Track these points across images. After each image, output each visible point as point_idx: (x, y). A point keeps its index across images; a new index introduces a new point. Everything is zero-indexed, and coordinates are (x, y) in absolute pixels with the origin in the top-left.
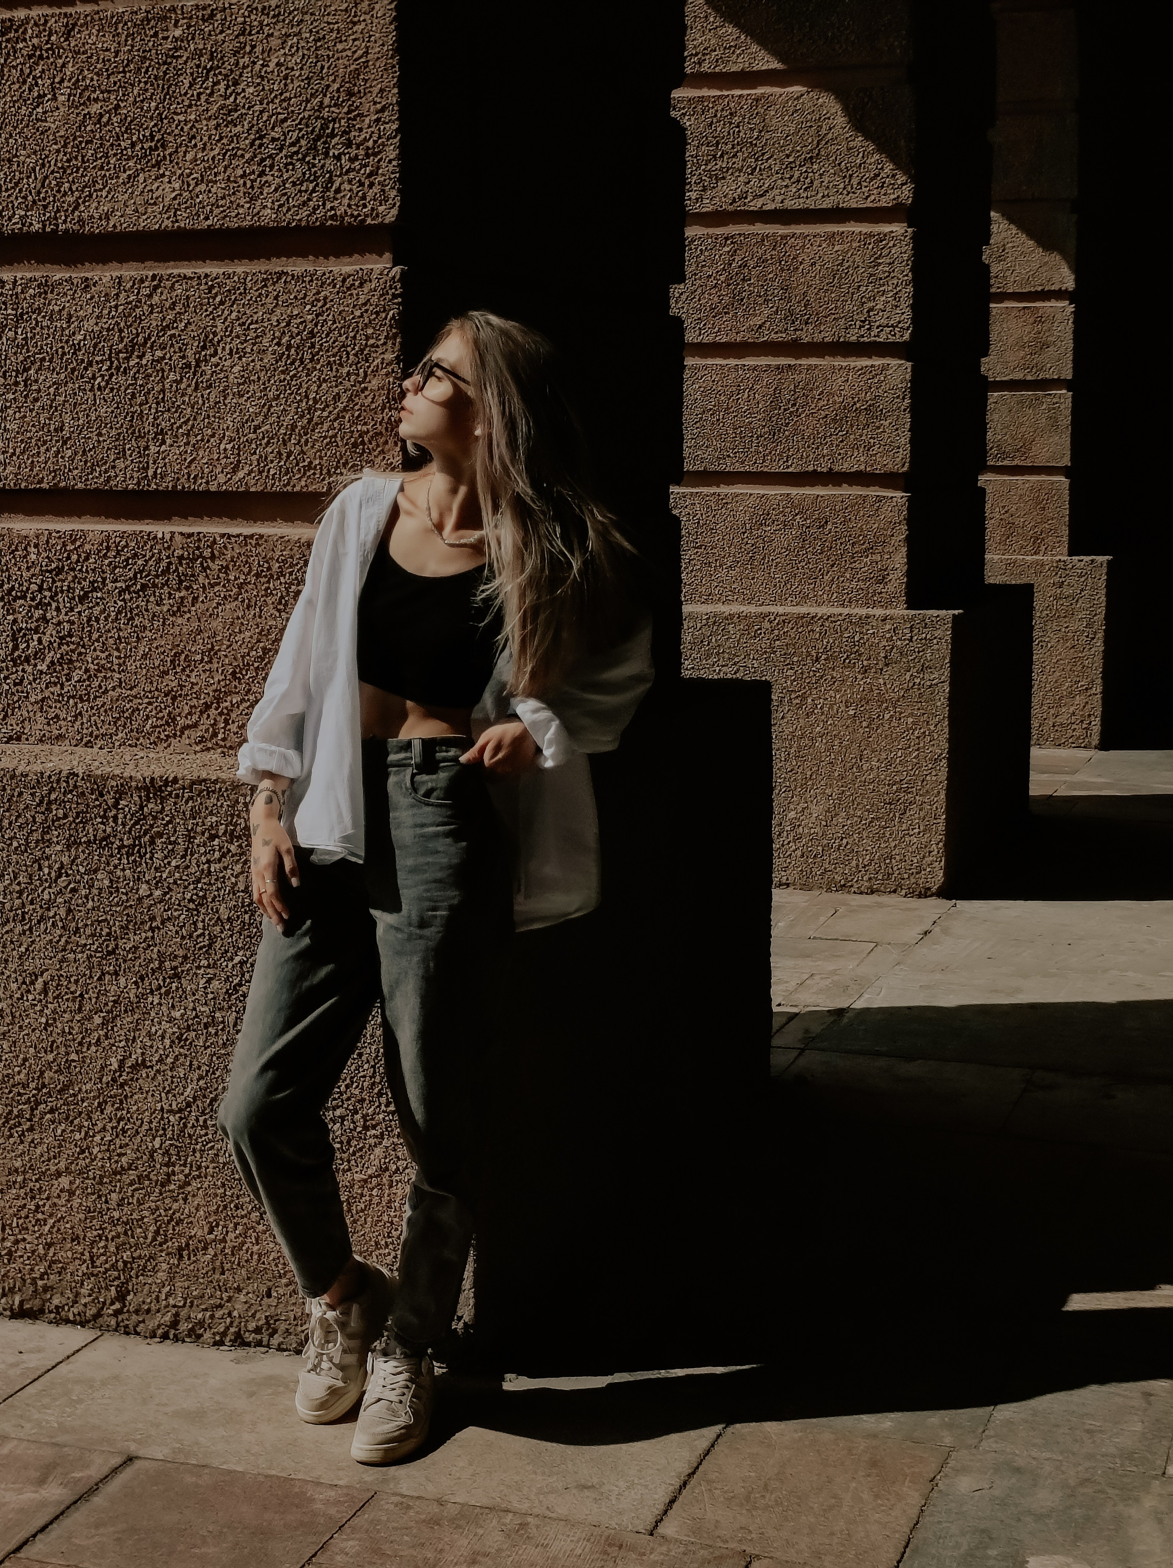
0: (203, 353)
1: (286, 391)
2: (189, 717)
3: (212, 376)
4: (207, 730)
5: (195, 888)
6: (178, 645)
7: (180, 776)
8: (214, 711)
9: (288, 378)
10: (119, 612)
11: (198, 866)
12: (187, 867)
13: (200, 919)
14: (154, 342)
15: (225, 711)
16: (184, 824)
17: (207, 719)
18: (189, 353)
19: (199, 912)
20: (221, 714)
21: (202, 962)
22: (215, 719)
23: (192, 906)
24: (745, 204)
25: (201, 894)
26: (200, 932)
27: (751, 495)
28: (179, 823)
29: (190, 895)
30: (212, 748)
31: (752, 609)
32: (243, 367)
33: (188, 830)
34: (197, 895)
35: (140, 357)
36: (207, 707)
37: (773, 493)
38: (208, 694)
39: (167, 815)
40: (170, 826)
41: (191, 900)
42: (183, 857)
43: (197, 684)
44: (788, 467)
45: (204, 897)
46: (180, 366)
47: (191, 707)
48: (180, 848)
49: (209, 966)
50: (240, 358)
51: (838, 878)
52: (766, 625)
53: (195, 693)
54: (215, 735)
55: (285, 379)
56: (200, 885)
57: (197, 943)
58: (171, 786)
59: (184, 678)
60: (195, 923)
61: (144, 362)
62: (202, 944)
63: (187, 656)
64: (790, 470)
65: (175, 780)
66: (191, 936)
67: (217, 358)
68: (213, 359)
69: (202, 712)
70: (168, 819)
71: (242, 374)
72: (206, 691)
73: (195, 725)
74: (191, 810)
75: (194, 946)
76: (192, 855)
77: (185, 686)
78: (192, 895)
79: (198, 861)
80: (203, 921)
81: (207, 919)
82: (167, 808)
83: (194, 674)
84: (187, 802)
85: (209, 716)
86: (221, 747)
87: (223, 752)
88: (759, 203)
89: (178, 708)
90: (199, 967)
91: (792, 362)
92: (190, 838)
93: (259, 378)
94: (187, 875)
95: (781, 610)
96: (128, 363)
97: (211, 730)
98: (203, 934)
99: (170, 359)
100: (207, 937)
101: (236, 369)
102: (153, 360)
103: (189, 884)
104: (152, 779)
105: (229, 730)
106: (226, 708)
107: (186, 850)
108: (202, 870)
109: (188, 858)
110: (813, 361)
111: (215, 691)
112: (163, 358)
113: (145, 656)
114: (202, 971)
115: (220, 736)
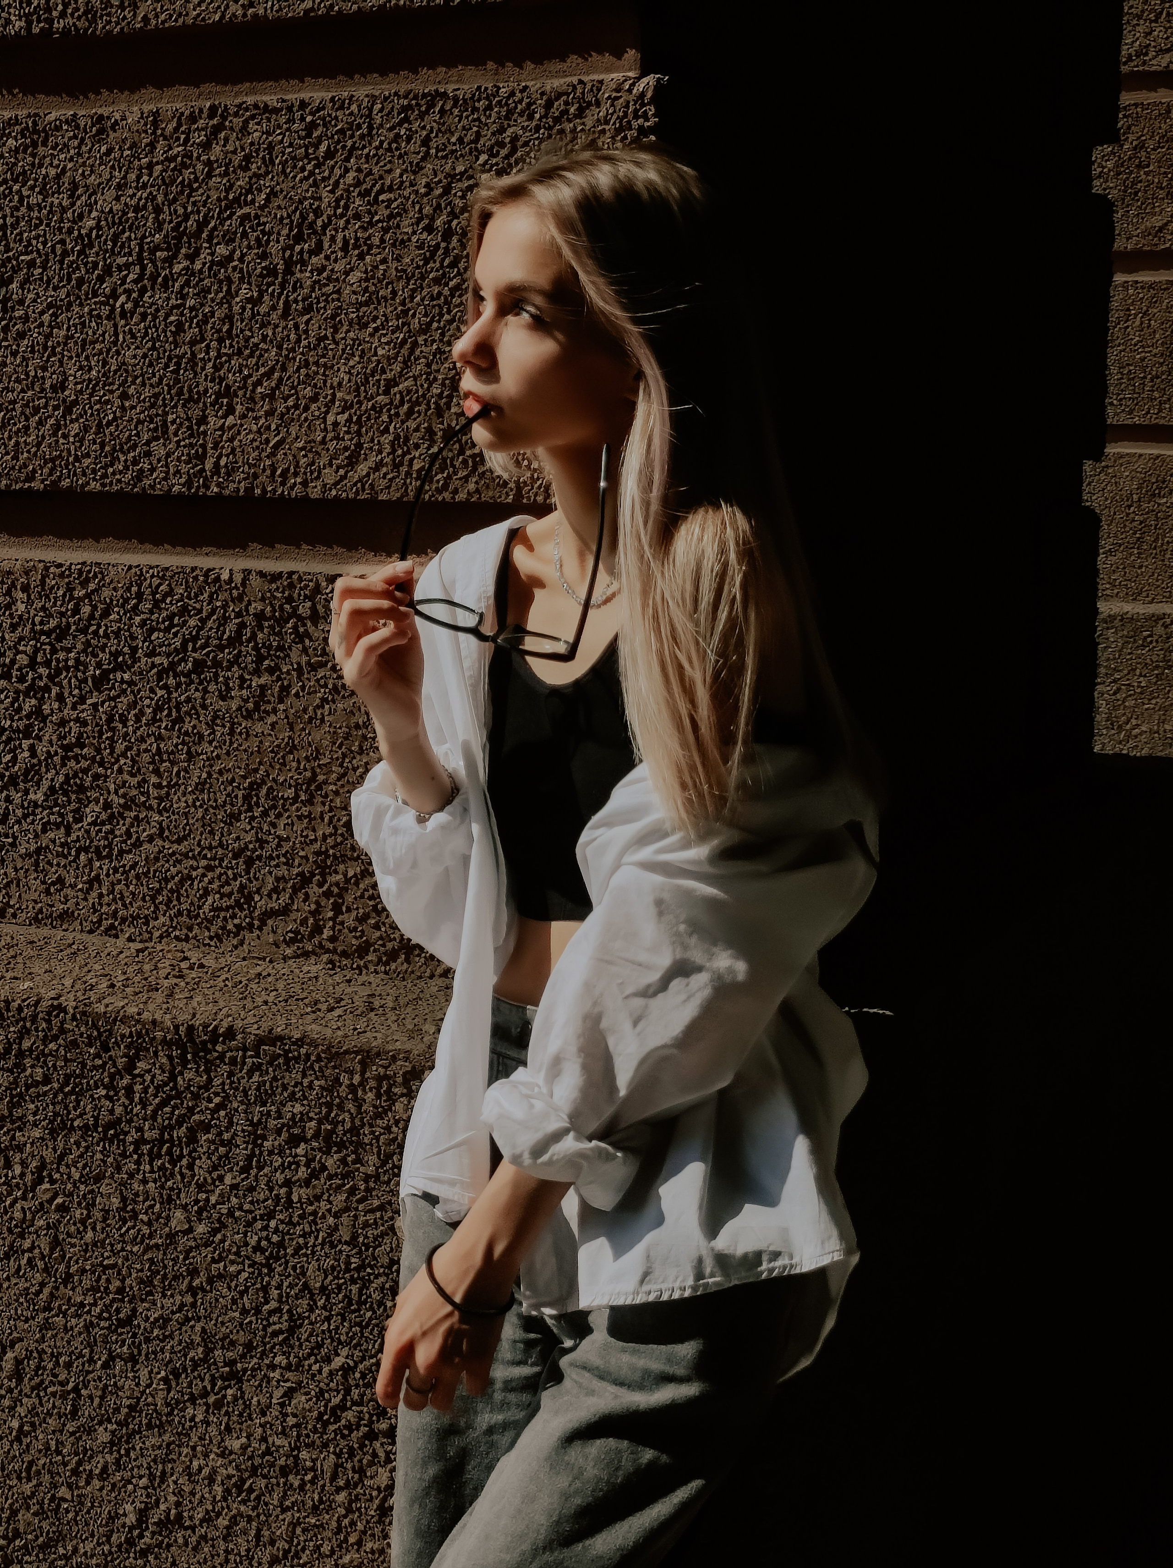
0: (298, 248)
1: (441, 315)
2: (275, 896)
3: (313, 291)
4: (304, 922)
5: (265, 1228)
6: (256, 770)
7: (239, 1024)
8: (316, 889)
9: (446, 291)
10: (158, 709)
11: (271, 1189)
12: (251, 1189)
13: (273, 1283)
14: (215, 228)
15: (335, 890)
16: (246, 1112)
17: (304, 901)
18: (274, 248)
19: (271, 1270)
20: (328, 894)
21: (278, 1359)
22: (317, 903)
23: (259, 1258)
24: (1144, 63)
25: (275, 1238)
26: (273, 1305)
28: (236, 1110)
29: (256, 1238)
30: (314, 953)
32: (366, 272)
33: (252, 1124)
34: (267, 1239)
35: (192, 257)
36: (305, 880)
38: (306, 858)
39: (217, 1094)
40: (222, 1113)
41: (257, 1248)
42: (246, 1169)
43: (288, 839)
45: (281, 1245)
46: (258, 271)
47: (278, 879)
48: (241, 1152)
49: (288, 1367)
50: (361, 257)
53: (284, 855)
54: (318, 930)
55: (440, 294)
56: (273, 1224)
57: (269, 1325)
58: (224, 1043)
59: (265, 827)
60: (265, 1289)
61: (198, 266)
62: (277, 1327)
63: (271, 788)
65: (230, 1033)
66: (258, 1311)
67: (322, 256)
68: (314, 260)
69: (295, 890)
70: (217, 1100)
71: (364, 285)
72: (302, 853)
73: (285, 911)
74: (258, 1089)
75: (264, 1329)
76: (260, 1168)
77: (268, 842)
78: (260, 1240)
79: (269, 1181)
80: (279, 1287)
81: (285, 1284)
82: (217, 1082)
83: (282, 822)
84: (250, 1073)
85: (307, 897)
86: (328, 951)
87: (331, 962)
89: (257, 879)
90: (272, 1367)
92: (256, 1137)
93: (394, 293)
94: (252, 1202)
96: (171, 267)
97: (311, 921)
98: (278, 1310)
99: (241, 260)
100: (286, 1317)
101: (353, 278)
102: (212, 262)
103: (255, 1219)
104: (191, 1029)
105: (342, 923)
106: (337, 884)
107: (249, 1158)
108: (277, 1196)
109: (253, 1172)
111: (318, 853)
112: (230, 258)
113: (201, 786)
114: (276, 1375)
115: (327, 933)
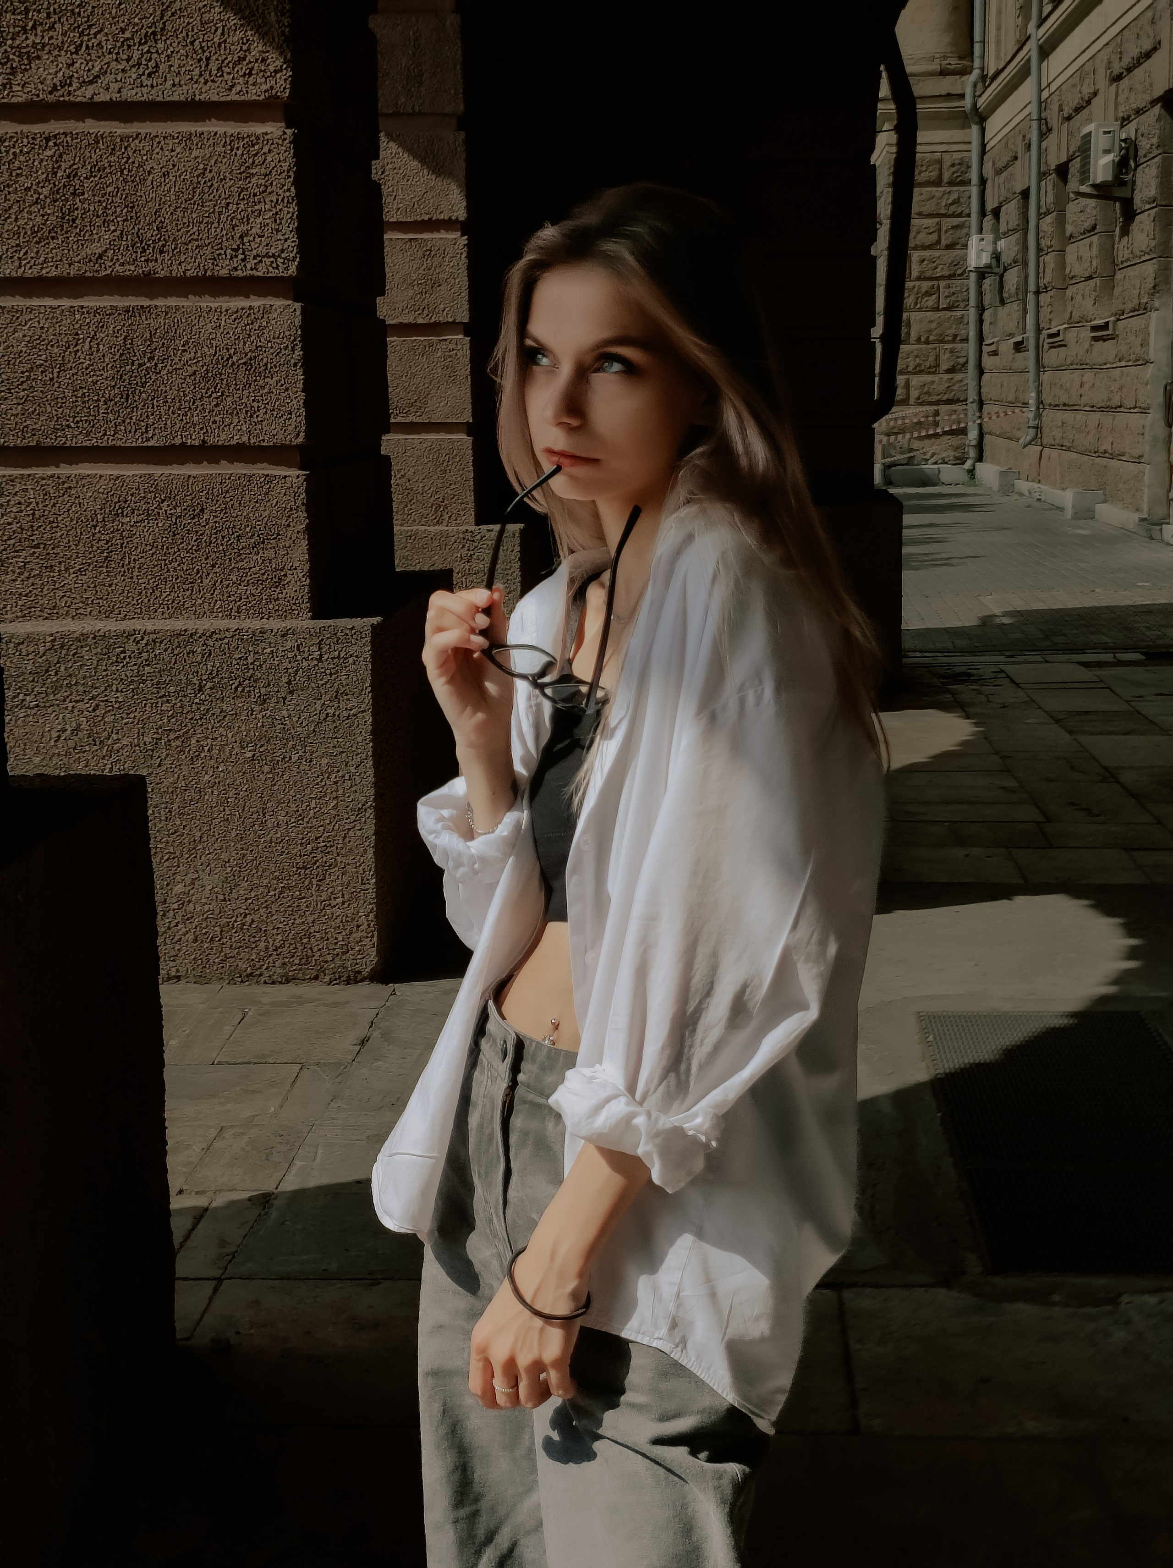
24: (69, 93)
27: (101, 476)
31: (112, 626)
37: (131, 473)
44: (148, 440)
51: (242, 965)
52: (131, 646)
64: (150, 444)
88: (89, 91)
91: (145, 302)
95: (149, 626)
110: (173, 302)
